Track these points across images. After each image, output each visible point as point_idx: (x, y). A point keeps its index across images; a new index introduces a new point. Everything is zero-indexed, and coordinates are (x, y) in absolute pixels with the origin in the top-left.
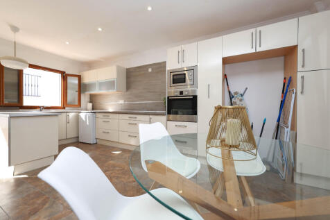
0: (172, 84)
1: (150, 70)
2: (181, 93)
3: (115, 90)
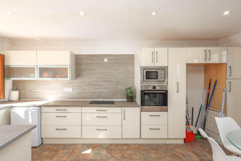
0: (145, 80)
1: (106, 60)
2: (154, 87)
3: (68, 79)
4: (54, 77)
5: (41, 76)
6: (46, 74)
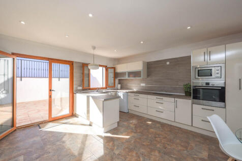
0: (197, 77)
1: (168, 63)
2: (207, 84)
3: (141, 78)
4: (135, 77)
5: (129, 77)
6: (131, 76)
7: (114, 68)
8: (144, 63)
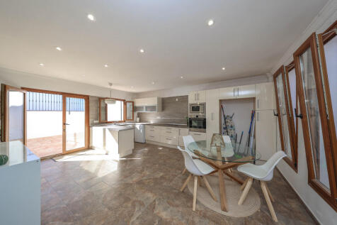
0: (192, 112)
1: (177, 100)
2: (197, 116)
3: (156, 112)
4: (151, 111)
5: (146, 110)
7: (133, 102)
8: (158, 99)
